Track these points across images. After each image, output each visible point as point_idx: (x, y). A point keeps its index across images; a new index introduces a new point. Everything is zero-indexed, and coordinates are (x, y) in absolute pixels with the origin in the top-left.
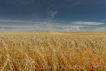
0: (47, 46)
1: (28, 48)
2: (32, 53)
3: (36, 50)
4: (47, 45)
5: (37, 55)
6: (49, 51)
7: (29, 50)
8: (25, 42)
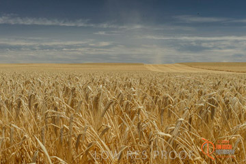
0: (132, 114)
1: (54, 120)
2: (68, 143)
3: (85, 129)
4: (129, 113)
5: (87, 152)
6: (136, 137)
7: (56, 129)
8: (40, 99)
